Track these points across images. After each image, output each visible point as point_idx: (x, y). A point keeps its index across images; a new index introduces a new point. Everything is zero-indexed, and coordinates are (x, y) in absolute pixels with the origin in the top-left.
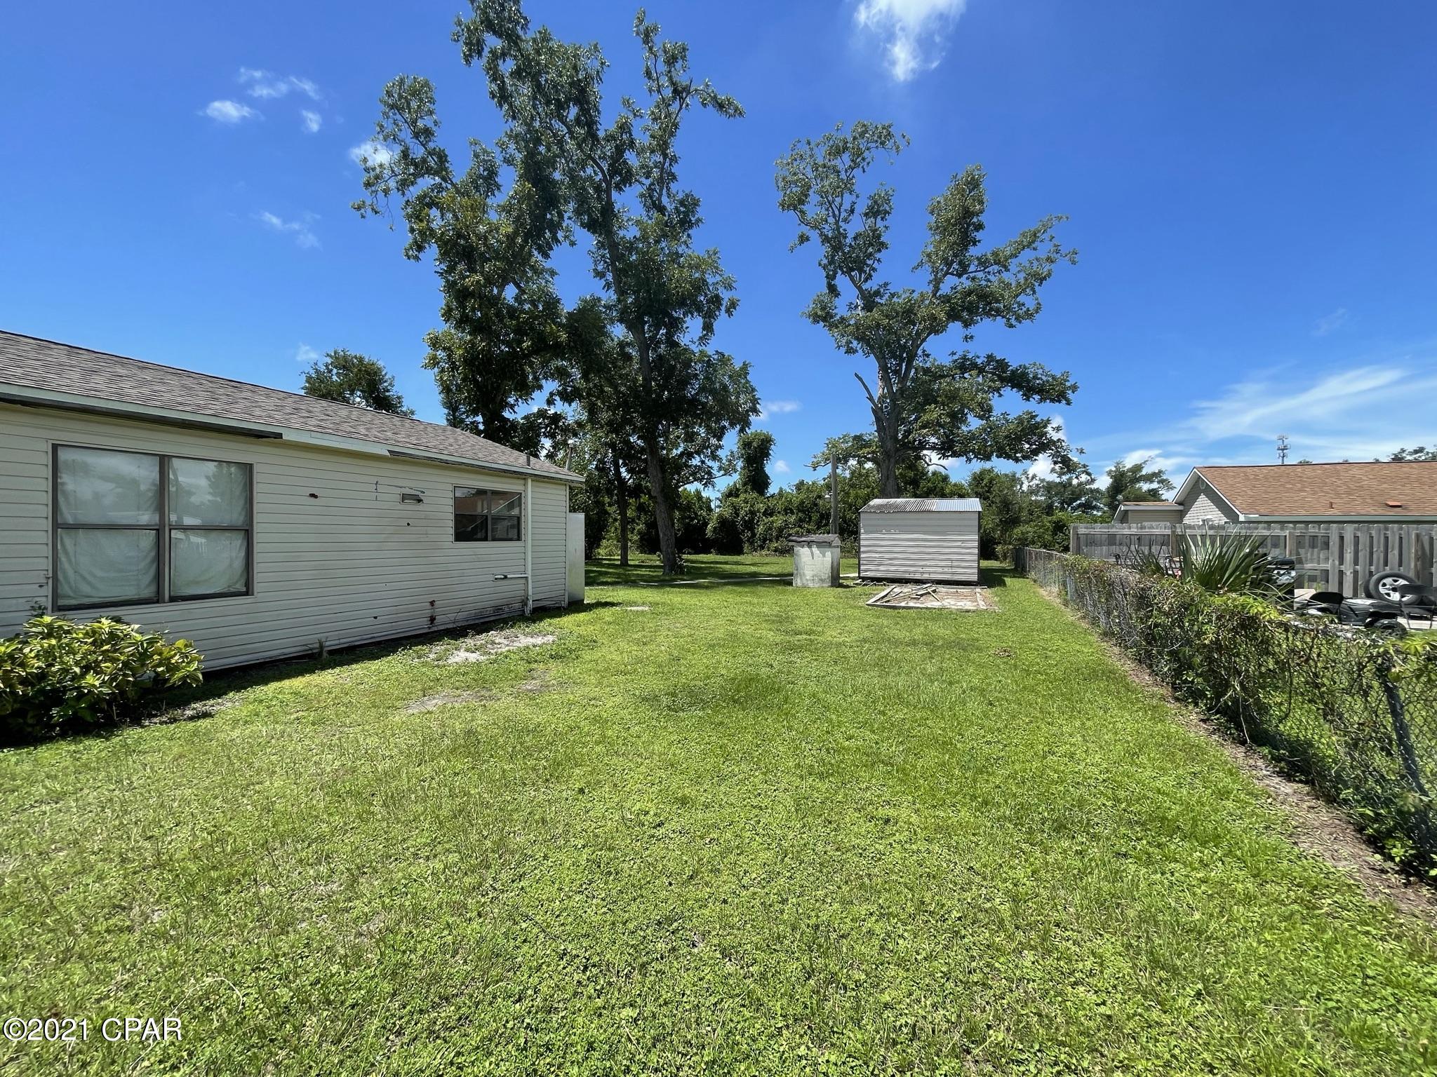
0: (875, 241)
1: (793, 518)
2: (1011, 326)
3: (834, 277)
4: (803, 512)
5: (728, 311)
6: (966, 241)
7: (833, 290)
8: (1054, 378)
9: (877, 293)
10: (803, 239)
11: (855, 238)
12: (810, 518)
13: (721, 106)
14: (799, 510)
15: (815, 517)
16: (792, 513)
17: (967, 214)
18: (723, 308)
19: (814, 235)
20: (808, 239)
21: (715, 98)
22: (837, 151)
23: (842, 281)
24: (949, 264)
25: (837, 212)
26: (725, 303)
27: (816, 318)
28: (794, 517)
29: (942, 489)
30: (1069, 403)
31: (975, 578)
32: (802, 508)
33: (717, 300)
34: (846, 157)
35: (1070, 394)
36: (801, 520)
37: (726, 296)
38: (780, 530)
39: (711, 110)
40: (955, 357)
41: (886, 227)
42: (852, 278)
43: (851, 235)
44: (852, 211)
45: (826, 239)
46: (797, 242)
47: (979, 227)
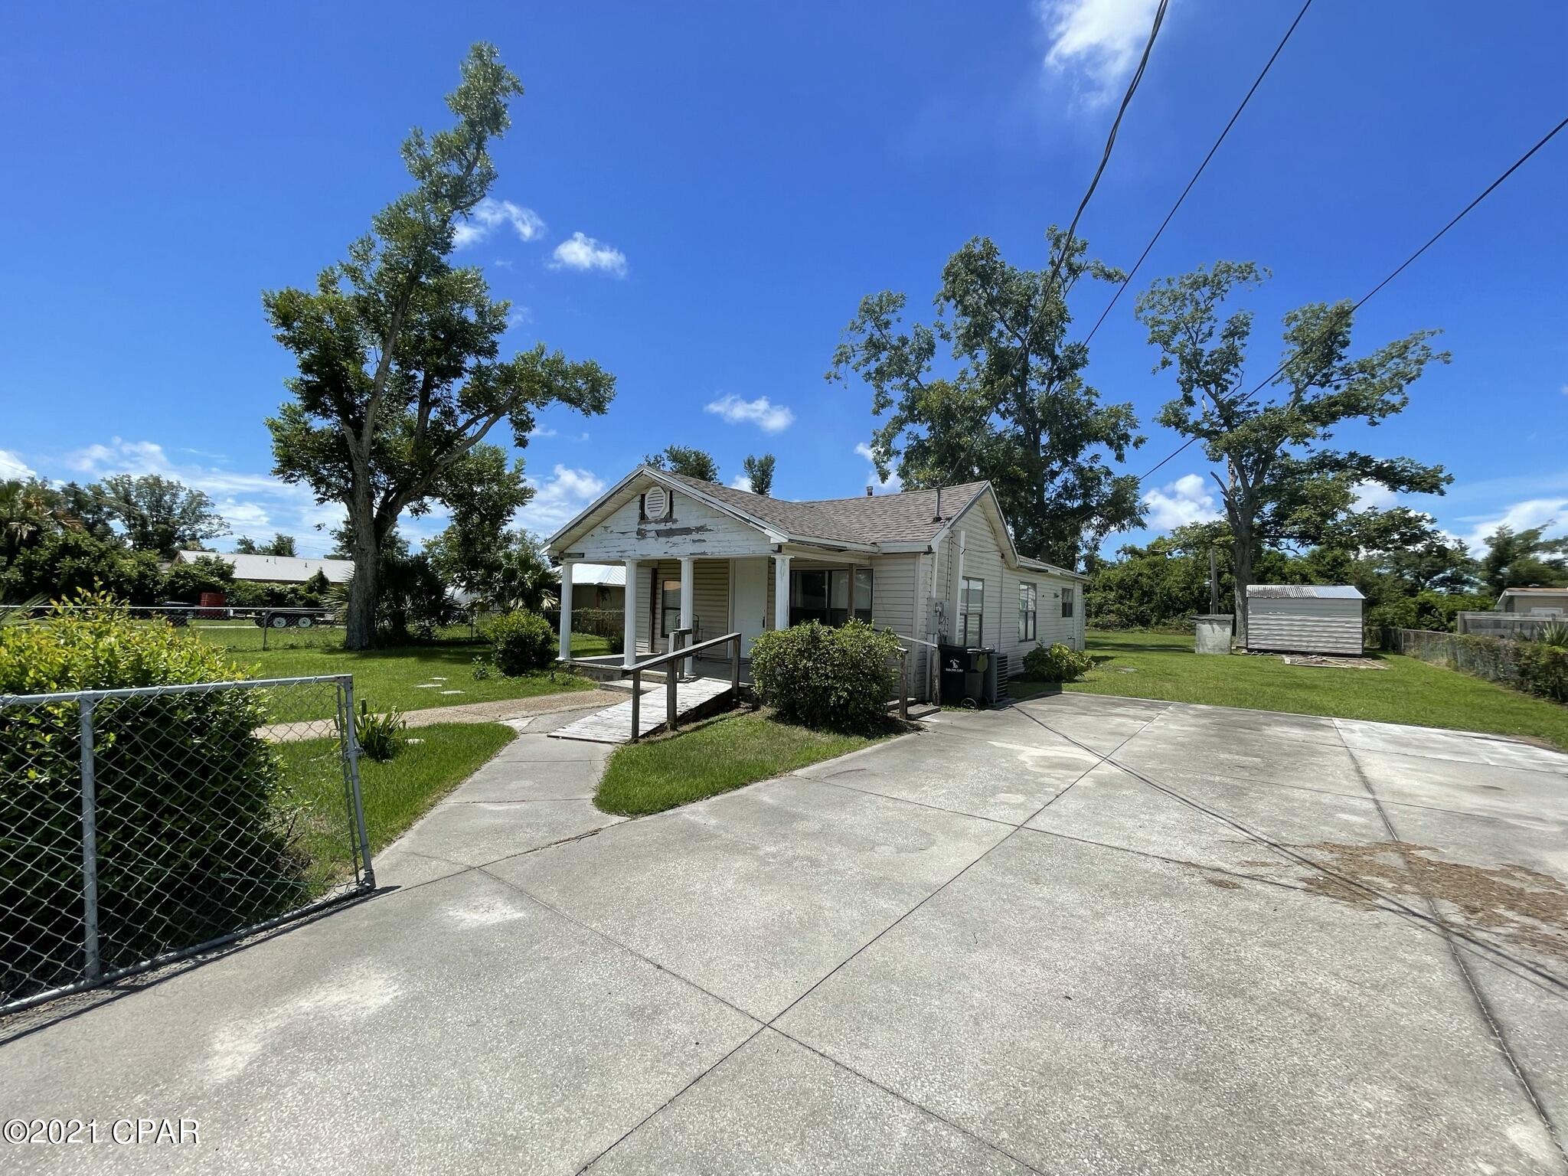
0: (1231, 358)
1: (1112, 595)
2: (1374, 424)
3: (1190, 390)
4: (1125, 589)
5: (1136, 445)
6: (1329, 356)
7: (1189, 401)
8: (1424, 469)
9: (1233, 403)
10: (1165, 363)
11: (1211, 356)
12: (1131, 596)
13: (1109, 276)
14: (1119, 588)
15: (1137, 594)
16: (1111, 589)
17: (1333, 334)
18: (1131, 443)
19: (1175, 359)
20: (1170, 363)
21: (1103, 271)
22: (1196, 285)
23: (1197, 393)
24: (1311, 377)
25: (1194, 335)
26: (1133, 440)
27: (1167, 423)
28: (1114, 594)
29: (1280, 568)
30: (1442, 493)
31: (1359, 652)
32: (1121, 585)
33: (1126, 437)
34: (1206, 291)
35: (1444, 486)
36: (1121, 597)
37: (1134, 434)
38: (1100, 607)
39: (1101, 280)
40: (1314, 455)
41: (1244, 345)
42: (1208, 390)
43: (1206, 353)
44: (1210, 334)
45: (1184, 360)
46: (1160, 366)
47: (1345, 344)
